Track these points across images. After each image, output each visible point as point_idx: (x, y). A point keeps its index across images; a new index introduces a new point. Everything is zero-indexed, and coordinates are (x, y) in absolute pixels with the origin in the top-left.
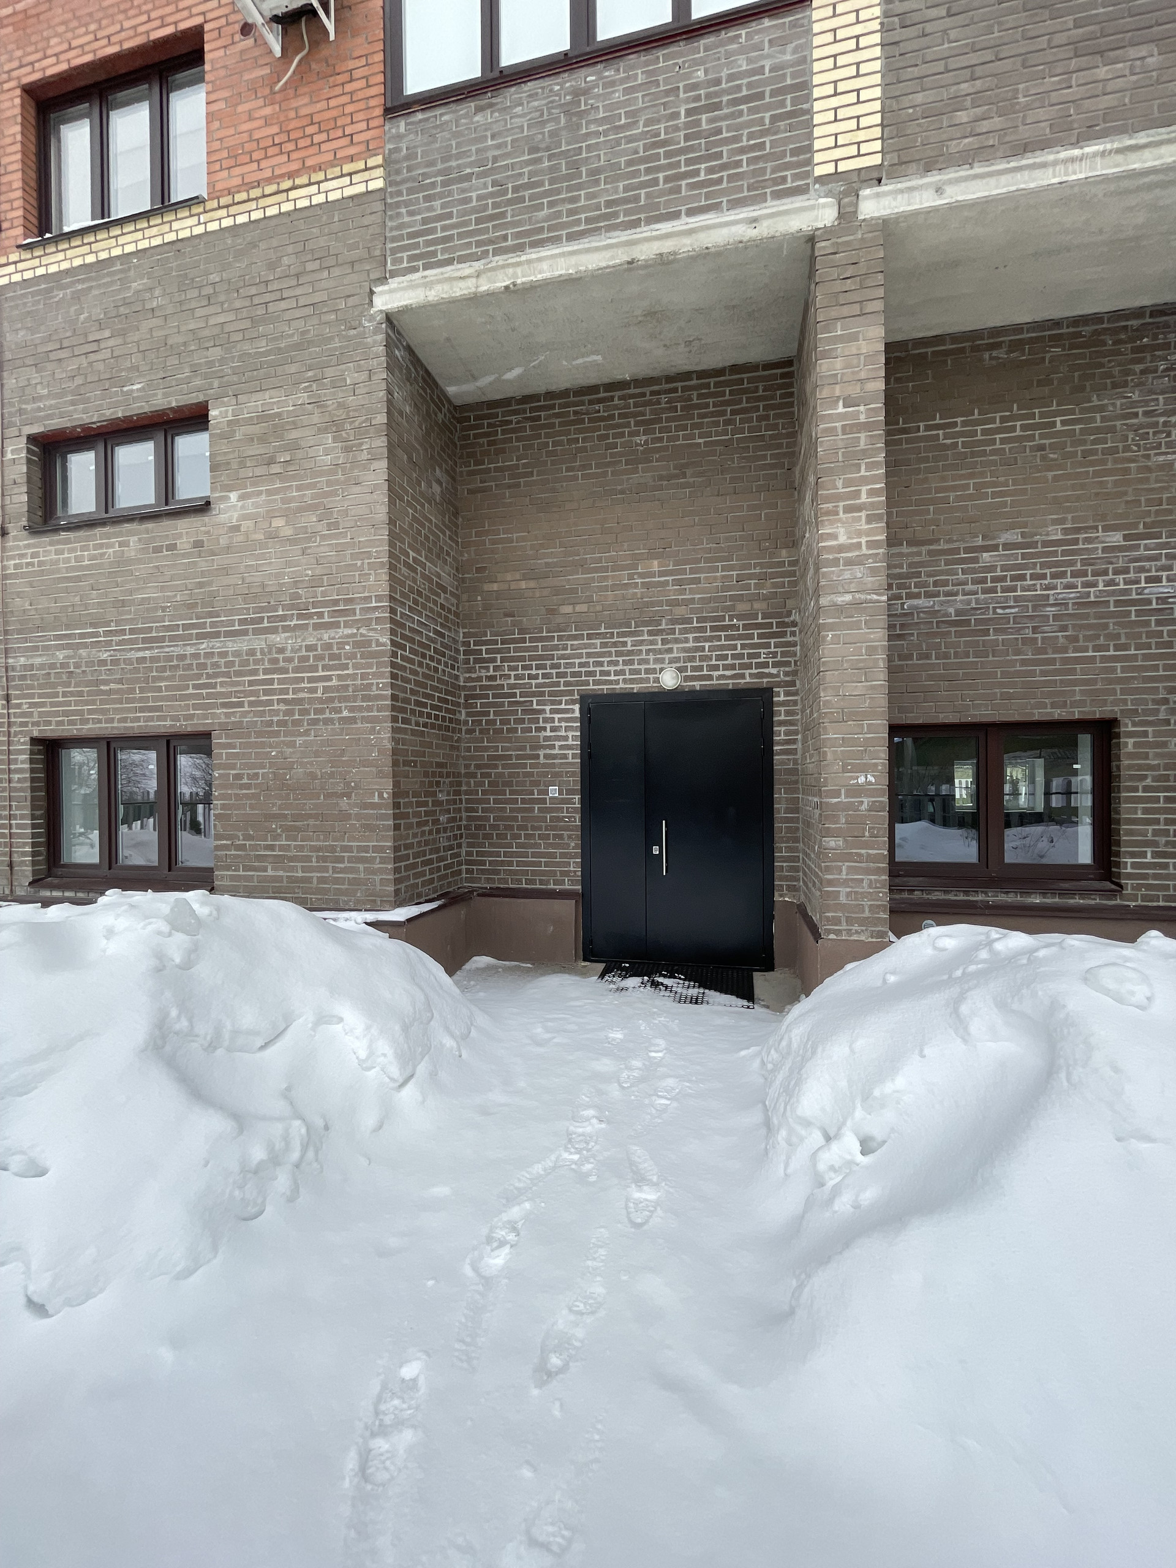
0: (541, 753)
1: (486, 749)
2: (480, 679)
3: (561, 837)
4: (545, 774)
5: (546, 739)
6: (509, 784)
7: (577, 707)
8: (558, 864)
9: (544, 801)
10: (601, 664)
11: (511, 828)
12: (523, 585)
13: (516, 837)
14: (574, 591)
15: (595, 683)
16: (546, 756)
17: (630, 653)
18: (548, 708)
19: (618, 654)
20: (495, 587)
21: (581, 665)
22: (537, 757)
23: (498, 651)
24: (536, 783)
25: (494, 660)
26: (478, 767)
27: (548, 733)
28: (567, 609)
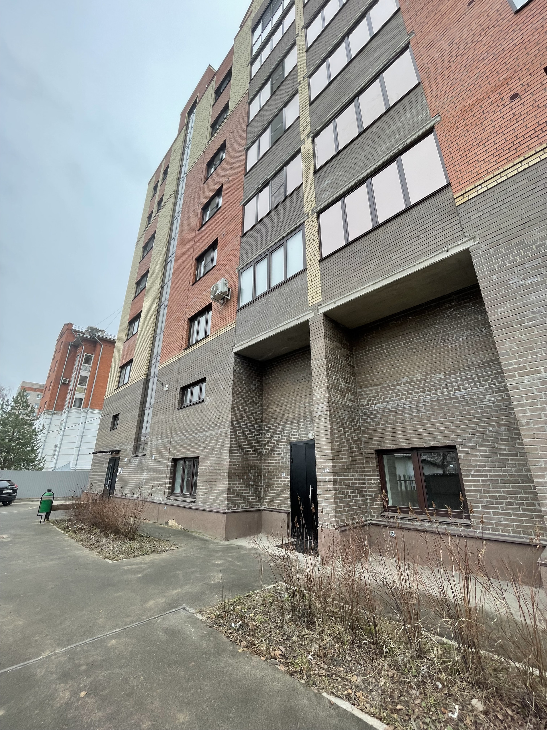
0: (281, 461)
1: (268, 460)
2: (267, 438)
3: (285, 490)
4: (281, 469)
5: (282, 457)
6: (273, 472)
7: (289, 446)
8: (284, 500)
9: (281, 478)
10: (294, 432)
11: (273, 487)
12: (277, 409)
13: (275, 490)
14: (288, 410)
15: (294, 438)
16: (282, 463)
17: (302, 428)
18: (282, 447)
19: (299, 429)
20: (271, 410)
21: (290, 432)
22: (279, 463)
23: (271, 429)
24: (279, 472)
25: (270, 432)
26: (266, 466)
27: (282, 455)
28: (286, 415)
